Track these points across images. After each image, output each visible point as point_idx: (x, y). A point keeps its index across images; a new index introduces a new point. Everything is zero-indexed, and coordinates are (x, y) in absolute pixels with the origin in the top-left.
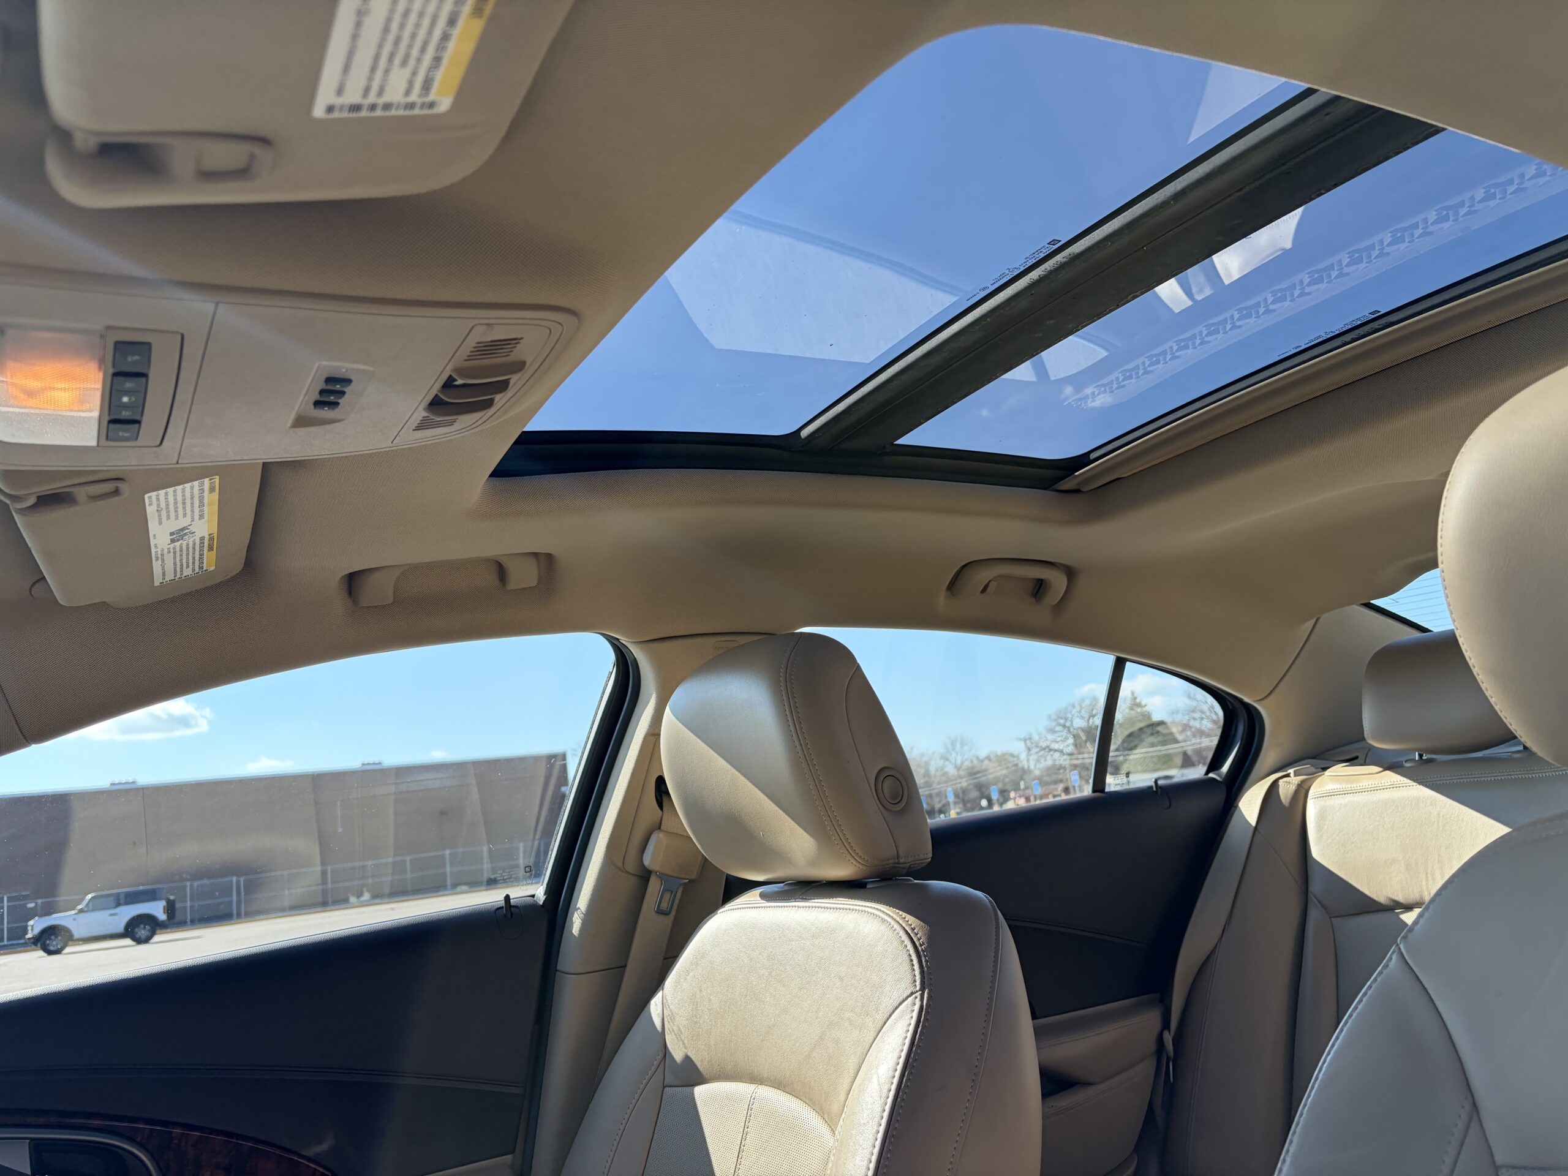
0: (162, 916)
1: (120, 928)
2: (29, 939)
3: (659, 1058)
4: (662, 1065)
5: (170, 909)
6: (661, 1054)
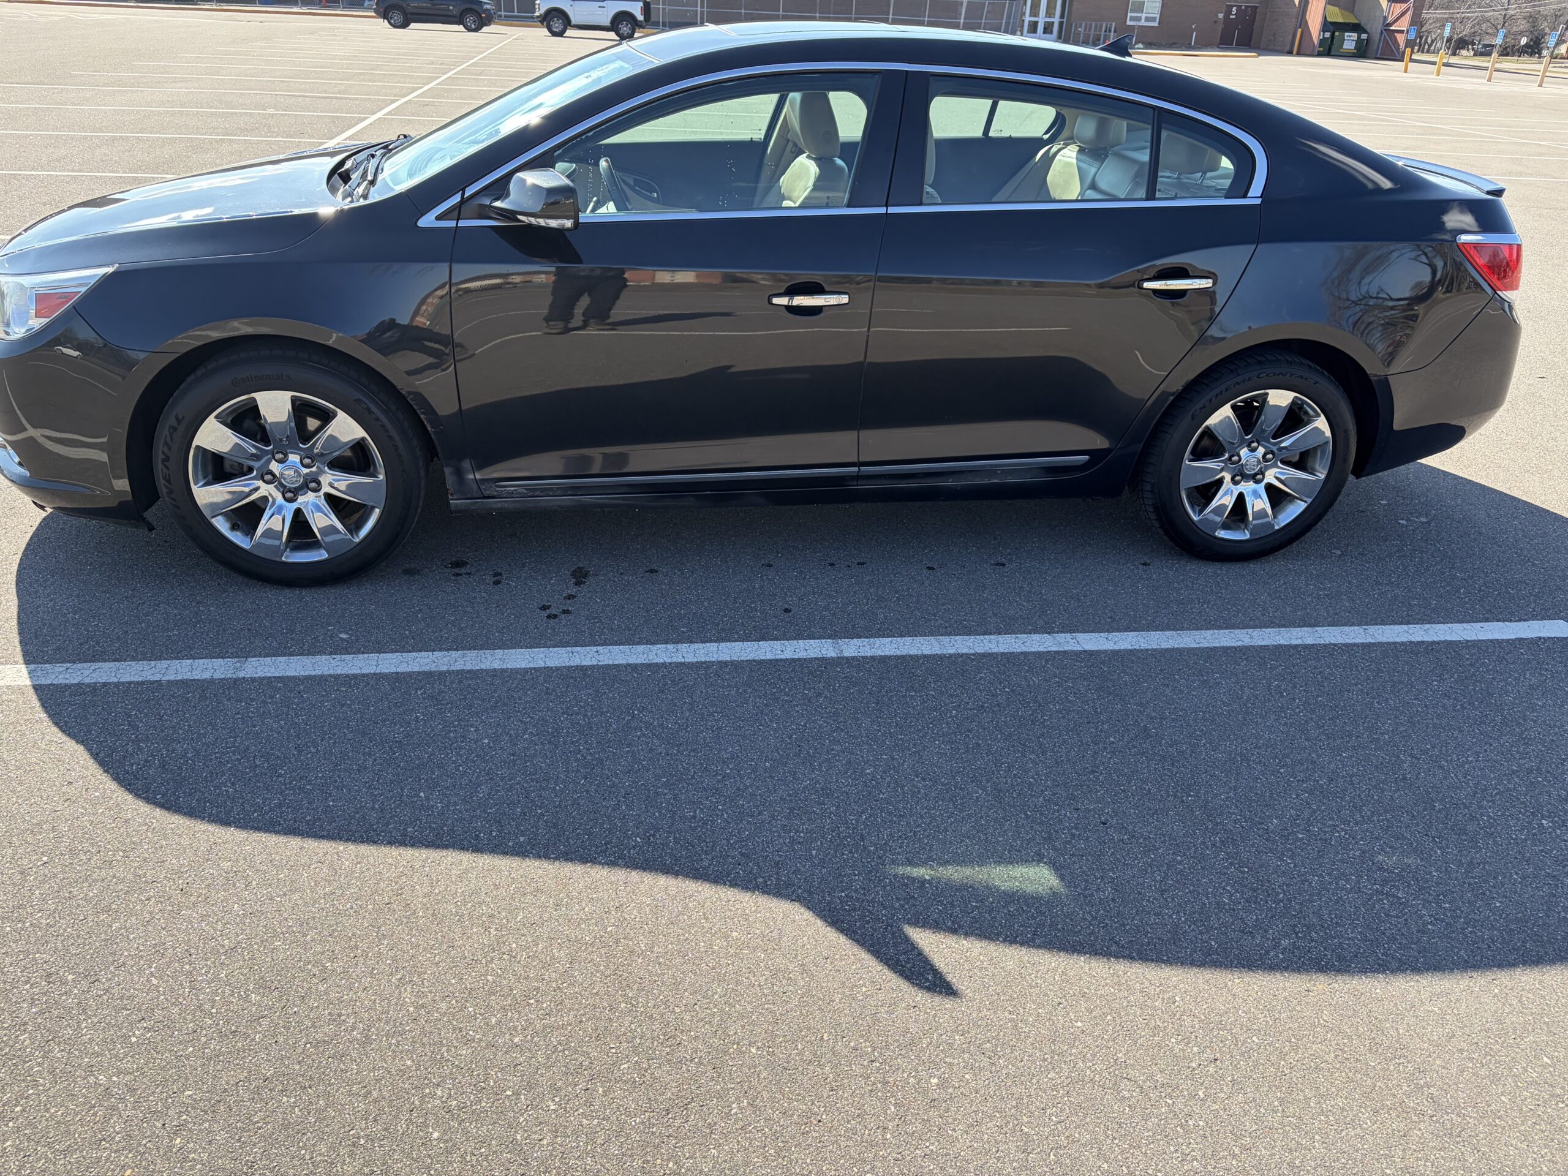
0: (640, 17)
1: (607, 22)
2: (538, 17)
5: (647, 10)
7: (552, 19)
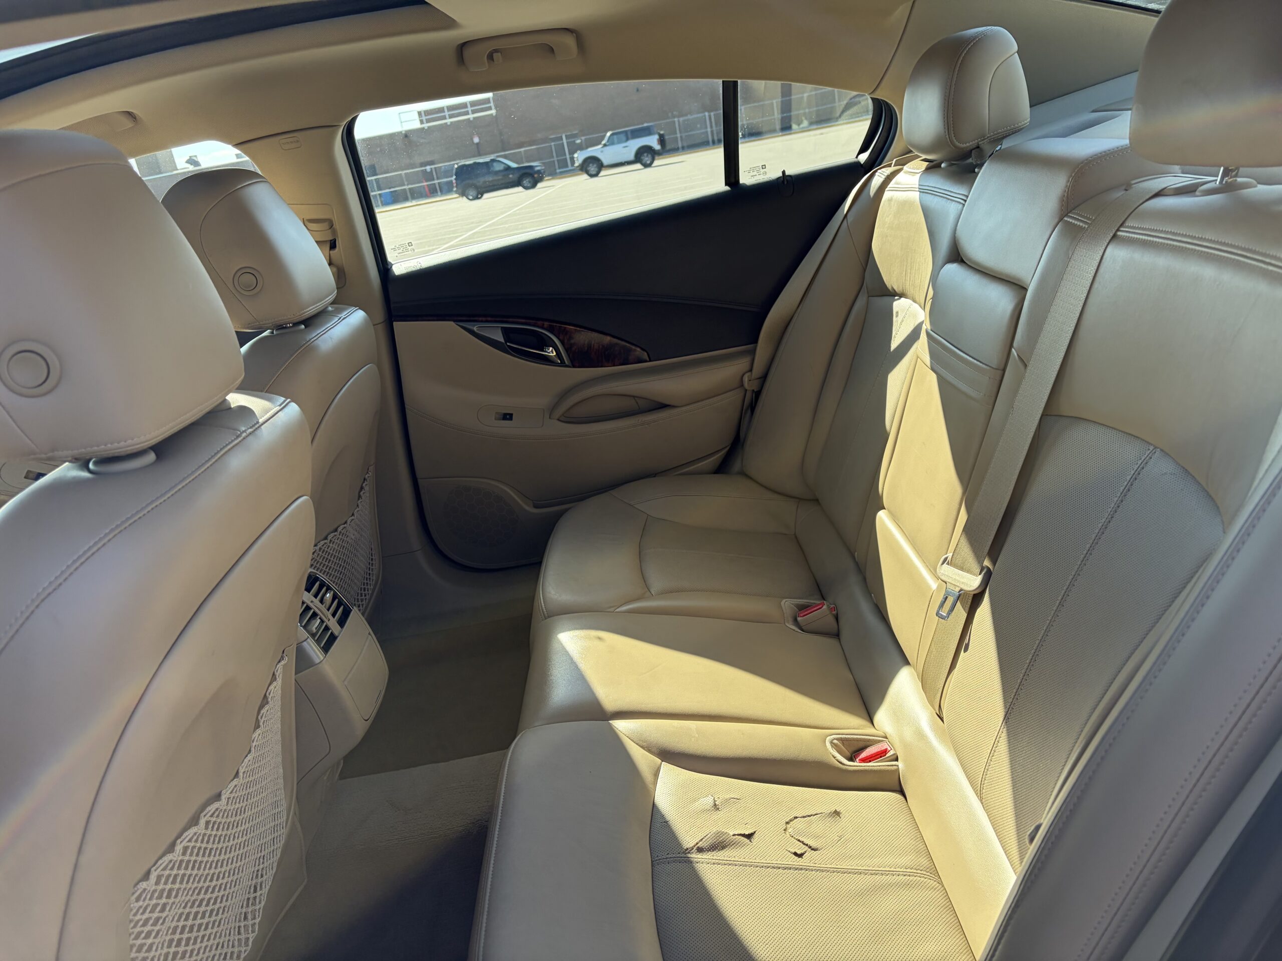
0: (657, 147)
1: (631, 157)
2: (578, 167)
5: (662, 141)
7: (588, 166)
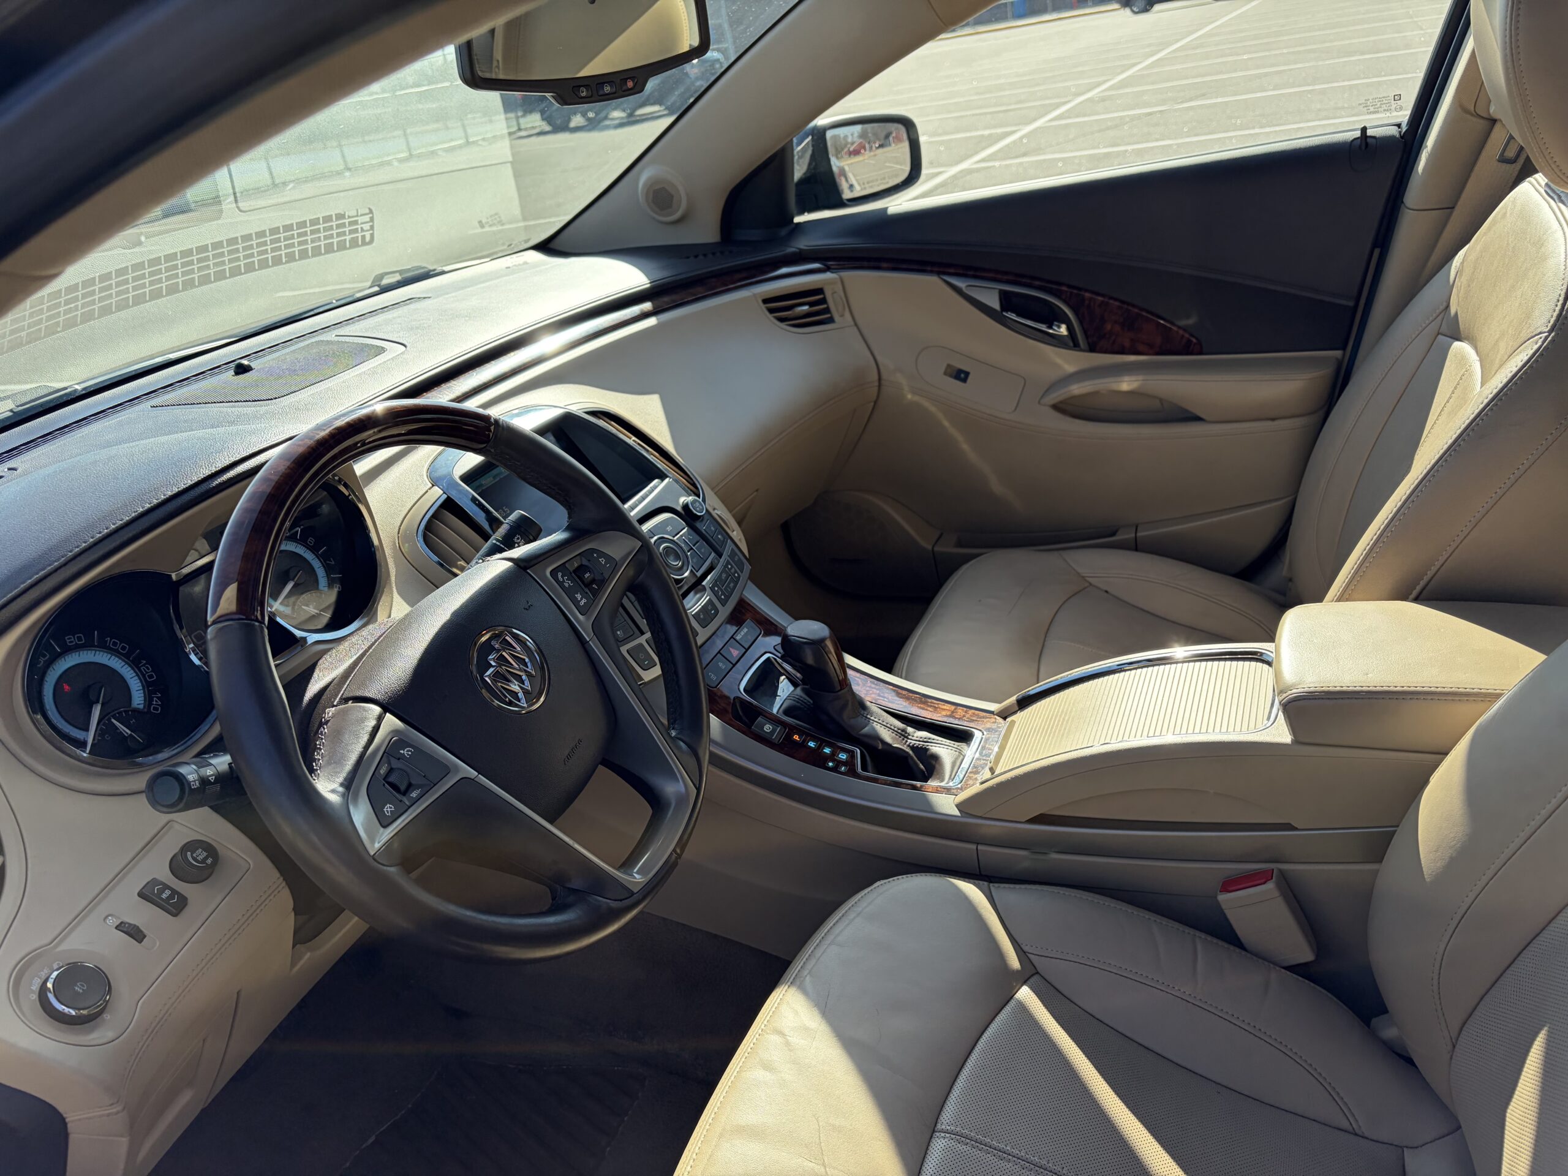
3: (1442, 308)
4: (1443, 314)
6: (1445, 304)
